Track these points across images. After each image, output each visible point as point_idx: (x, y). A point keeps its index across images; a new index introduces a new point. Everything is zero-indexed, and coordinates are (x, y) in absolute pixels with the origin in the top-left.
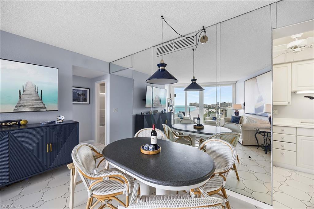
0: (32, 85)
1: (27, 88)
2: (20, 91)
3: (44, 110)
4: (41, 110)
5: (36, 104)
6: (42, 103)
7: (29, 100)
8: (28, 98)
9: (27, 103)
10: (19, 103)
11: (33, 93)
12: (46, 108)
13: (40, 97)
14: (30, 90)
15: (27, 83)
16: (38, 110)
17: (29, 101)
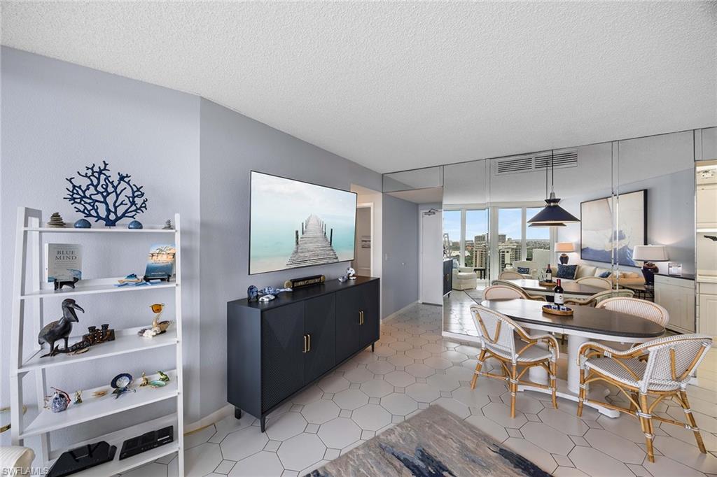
0: (318, 221)
1: (310, 227)
2: (297, 232)
3: (335, 261)
4: (330, 261)
5: (323, 252)
6: (332, 250)
7: (311, 246)
8: (311, 243)
9: (308, 251)
10: (296, 252)
11: (320, 234)
12: (337, 258)
13: (329, 240)
14: (313, 231)
15: (309, 218)
16: (325, 262)
17: (312, 249)
